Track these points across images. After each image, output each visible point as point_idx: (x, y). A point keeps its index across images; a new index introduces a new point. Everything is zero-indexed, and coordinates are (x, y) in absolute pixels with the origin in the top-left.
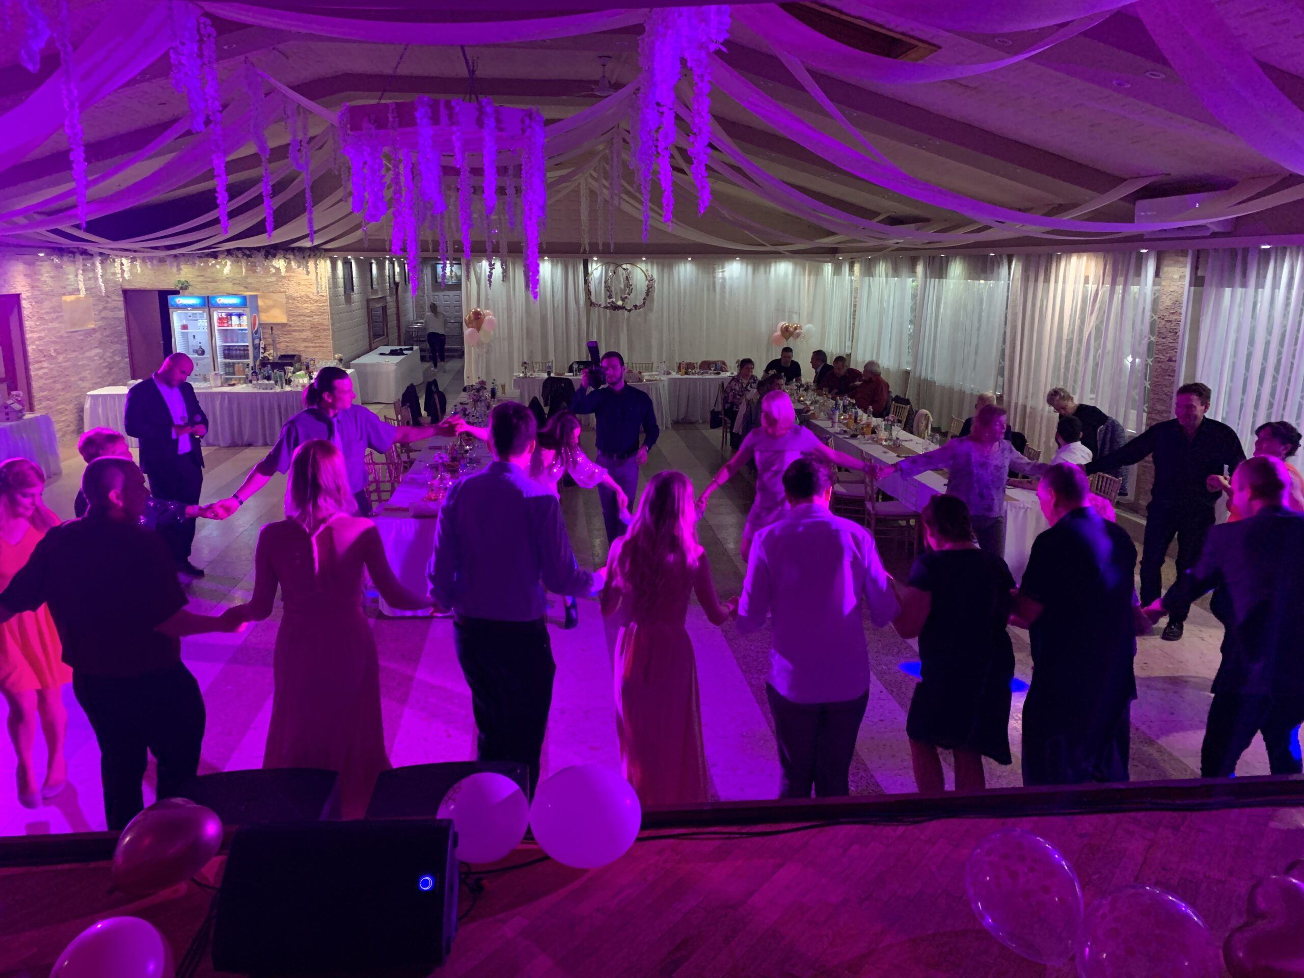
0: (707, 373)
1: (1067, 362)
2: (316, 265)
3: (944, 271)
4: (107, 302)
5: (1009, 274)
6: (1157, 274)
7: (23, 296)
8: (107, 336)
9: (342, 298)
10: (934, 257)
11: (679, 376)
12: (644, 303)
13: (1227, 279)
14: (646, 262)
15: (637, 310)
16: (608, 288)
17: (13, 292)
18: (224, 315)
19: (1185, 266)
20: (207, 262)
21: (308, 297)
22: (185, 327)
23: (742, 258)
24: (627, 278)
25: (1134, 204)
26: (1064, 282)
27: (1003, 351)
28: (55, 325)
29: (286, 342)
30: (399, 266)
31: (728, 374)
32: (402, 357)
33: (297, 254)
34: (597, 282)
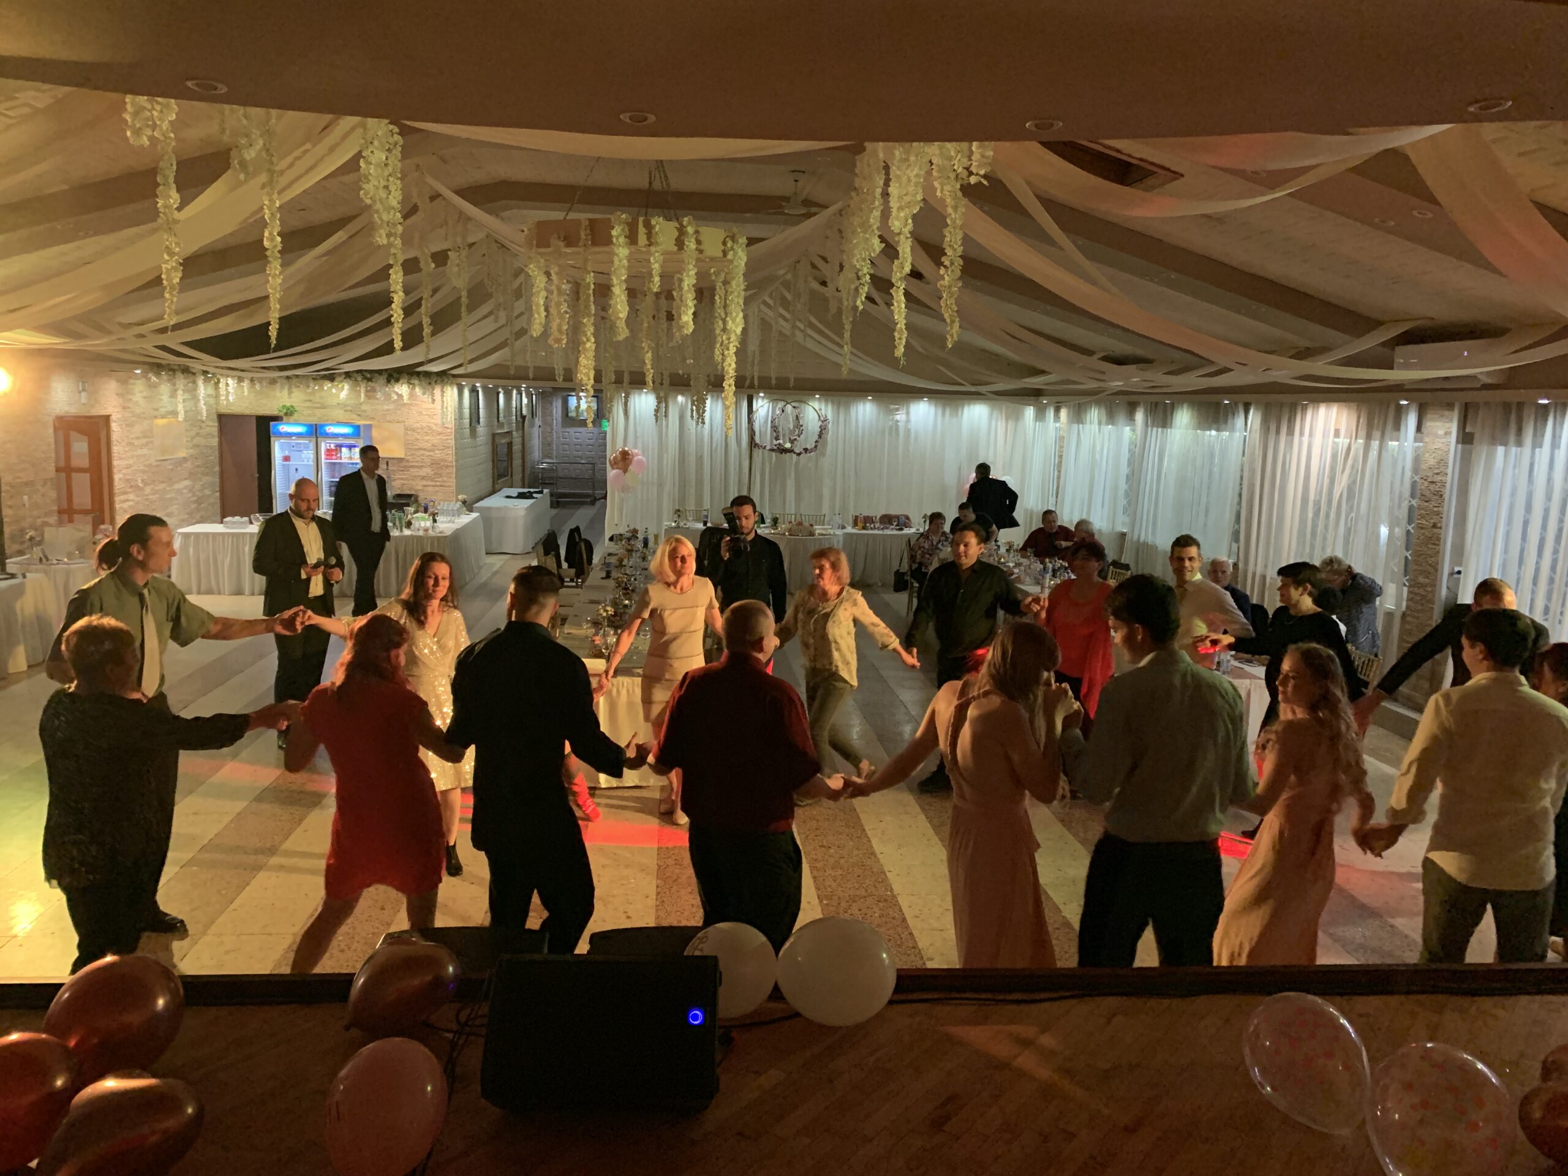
0: (887, 528)
1: (1315, 526)
2: (443, 392)
3: (1169, 417)
4: (201, 428)
5: (1246, 424)
6: (1419, 429)
7: (113, 418)
8: (198, 466)
9: (467, 431)
10: (1157, 403)
11: (855, 531)
12: (816, 447)
13: (1498, 438)
14: (819, 400)
15: (808, 455)
16: (775, 428)
17: (103, 412)
18: (333, 446)
19: (1451, 421)
20: (322, 387)
21: (430, 428)
22: (286, 459)
23: (930, 399)
24: (797, 418)
25: (1393, 349)
26: (1311, 435)
27: (1239, 512)
28: (145, 451)
29: (402, 479)
30: (527, 397)
31: (913, 530)
32: (530, 501)
33: (422, 378)
34: (762, 421)
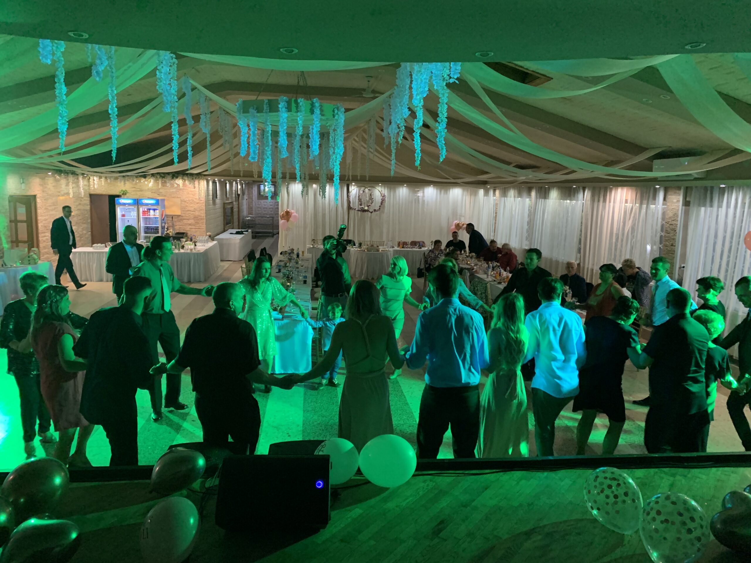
0: (414, 248)
1: (616, 245)
2: (199, 183)
3: (547, 194)
4: (81, 201)
5: (584, 197)
6: (665, 199)
7: (38, 196)
8: (80, 219)
9: (211, 202)
10: (541, 187)
11: (399, 249)
12: (380, 208)
13: (702, 203)
14: (381, 186)
15: (376, 213)
16: (360, 200)
17: (33, 194)
18: (146, 210)
19: (680, 195)
20: (140, 181)
21: (193, 201)
22: (123, 216)
23: (434, 186)
24: (371, 195)
25: (652, 161)
26: (614, 202)
27: (580, 240)
28: (53, 212)
29: (180, 225)
30: (240, 185)
32: (242, 236)
33: (189, 176)
34: (354, 197)
